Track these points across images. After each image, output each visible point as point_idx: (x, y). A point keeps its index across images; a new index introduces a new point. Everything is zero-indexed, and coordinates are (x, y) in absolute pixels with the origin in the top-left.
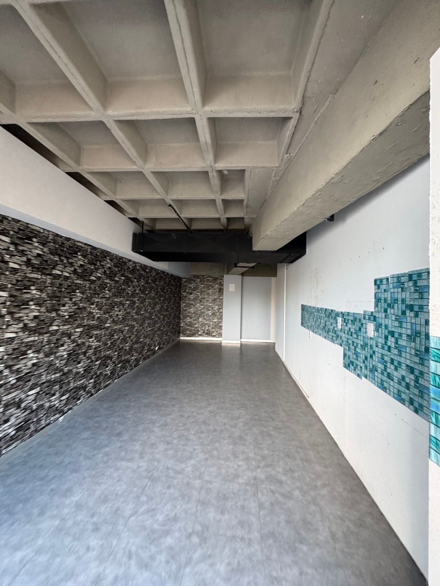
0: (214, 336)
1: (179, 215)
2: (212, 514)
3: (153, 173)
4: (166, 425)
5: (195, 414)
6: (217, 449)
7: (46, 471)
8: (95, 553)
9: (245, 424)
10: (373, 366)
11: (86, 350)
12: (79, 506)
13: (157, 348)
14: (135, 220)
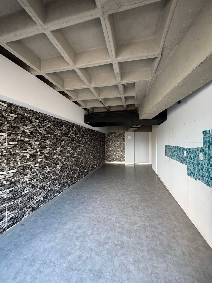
0: (121, 161)
1: (105, 105)
2: (125, 238)
3: (94, 88)
4: (102, 200)
5: (115, 196)
6: (125, 211)
7: (55, 215)
8: (78, 247)
9: (138, 201)
10: (203, 174)
11: (67, 167)
12: (69, 229)
13: (95, 167)
14: (85, 109)
